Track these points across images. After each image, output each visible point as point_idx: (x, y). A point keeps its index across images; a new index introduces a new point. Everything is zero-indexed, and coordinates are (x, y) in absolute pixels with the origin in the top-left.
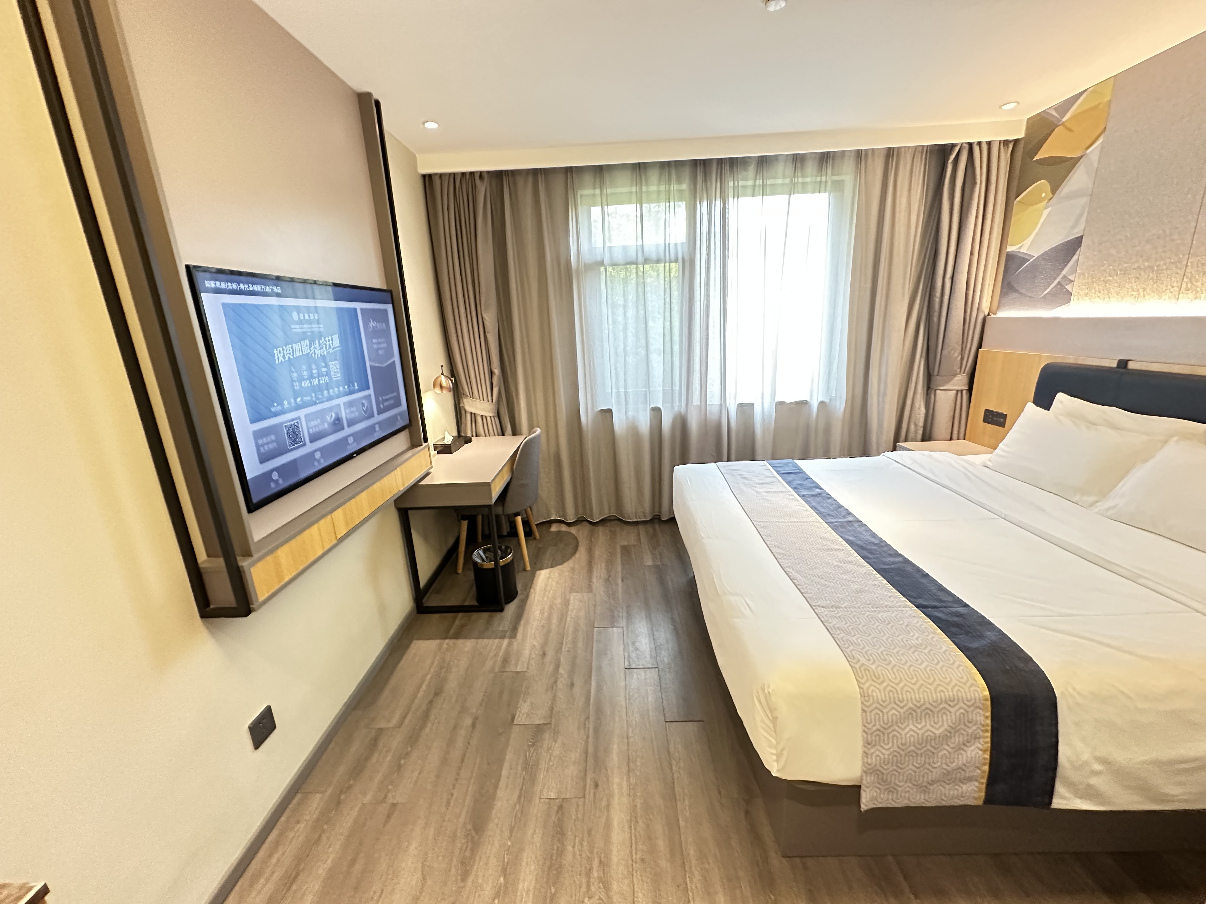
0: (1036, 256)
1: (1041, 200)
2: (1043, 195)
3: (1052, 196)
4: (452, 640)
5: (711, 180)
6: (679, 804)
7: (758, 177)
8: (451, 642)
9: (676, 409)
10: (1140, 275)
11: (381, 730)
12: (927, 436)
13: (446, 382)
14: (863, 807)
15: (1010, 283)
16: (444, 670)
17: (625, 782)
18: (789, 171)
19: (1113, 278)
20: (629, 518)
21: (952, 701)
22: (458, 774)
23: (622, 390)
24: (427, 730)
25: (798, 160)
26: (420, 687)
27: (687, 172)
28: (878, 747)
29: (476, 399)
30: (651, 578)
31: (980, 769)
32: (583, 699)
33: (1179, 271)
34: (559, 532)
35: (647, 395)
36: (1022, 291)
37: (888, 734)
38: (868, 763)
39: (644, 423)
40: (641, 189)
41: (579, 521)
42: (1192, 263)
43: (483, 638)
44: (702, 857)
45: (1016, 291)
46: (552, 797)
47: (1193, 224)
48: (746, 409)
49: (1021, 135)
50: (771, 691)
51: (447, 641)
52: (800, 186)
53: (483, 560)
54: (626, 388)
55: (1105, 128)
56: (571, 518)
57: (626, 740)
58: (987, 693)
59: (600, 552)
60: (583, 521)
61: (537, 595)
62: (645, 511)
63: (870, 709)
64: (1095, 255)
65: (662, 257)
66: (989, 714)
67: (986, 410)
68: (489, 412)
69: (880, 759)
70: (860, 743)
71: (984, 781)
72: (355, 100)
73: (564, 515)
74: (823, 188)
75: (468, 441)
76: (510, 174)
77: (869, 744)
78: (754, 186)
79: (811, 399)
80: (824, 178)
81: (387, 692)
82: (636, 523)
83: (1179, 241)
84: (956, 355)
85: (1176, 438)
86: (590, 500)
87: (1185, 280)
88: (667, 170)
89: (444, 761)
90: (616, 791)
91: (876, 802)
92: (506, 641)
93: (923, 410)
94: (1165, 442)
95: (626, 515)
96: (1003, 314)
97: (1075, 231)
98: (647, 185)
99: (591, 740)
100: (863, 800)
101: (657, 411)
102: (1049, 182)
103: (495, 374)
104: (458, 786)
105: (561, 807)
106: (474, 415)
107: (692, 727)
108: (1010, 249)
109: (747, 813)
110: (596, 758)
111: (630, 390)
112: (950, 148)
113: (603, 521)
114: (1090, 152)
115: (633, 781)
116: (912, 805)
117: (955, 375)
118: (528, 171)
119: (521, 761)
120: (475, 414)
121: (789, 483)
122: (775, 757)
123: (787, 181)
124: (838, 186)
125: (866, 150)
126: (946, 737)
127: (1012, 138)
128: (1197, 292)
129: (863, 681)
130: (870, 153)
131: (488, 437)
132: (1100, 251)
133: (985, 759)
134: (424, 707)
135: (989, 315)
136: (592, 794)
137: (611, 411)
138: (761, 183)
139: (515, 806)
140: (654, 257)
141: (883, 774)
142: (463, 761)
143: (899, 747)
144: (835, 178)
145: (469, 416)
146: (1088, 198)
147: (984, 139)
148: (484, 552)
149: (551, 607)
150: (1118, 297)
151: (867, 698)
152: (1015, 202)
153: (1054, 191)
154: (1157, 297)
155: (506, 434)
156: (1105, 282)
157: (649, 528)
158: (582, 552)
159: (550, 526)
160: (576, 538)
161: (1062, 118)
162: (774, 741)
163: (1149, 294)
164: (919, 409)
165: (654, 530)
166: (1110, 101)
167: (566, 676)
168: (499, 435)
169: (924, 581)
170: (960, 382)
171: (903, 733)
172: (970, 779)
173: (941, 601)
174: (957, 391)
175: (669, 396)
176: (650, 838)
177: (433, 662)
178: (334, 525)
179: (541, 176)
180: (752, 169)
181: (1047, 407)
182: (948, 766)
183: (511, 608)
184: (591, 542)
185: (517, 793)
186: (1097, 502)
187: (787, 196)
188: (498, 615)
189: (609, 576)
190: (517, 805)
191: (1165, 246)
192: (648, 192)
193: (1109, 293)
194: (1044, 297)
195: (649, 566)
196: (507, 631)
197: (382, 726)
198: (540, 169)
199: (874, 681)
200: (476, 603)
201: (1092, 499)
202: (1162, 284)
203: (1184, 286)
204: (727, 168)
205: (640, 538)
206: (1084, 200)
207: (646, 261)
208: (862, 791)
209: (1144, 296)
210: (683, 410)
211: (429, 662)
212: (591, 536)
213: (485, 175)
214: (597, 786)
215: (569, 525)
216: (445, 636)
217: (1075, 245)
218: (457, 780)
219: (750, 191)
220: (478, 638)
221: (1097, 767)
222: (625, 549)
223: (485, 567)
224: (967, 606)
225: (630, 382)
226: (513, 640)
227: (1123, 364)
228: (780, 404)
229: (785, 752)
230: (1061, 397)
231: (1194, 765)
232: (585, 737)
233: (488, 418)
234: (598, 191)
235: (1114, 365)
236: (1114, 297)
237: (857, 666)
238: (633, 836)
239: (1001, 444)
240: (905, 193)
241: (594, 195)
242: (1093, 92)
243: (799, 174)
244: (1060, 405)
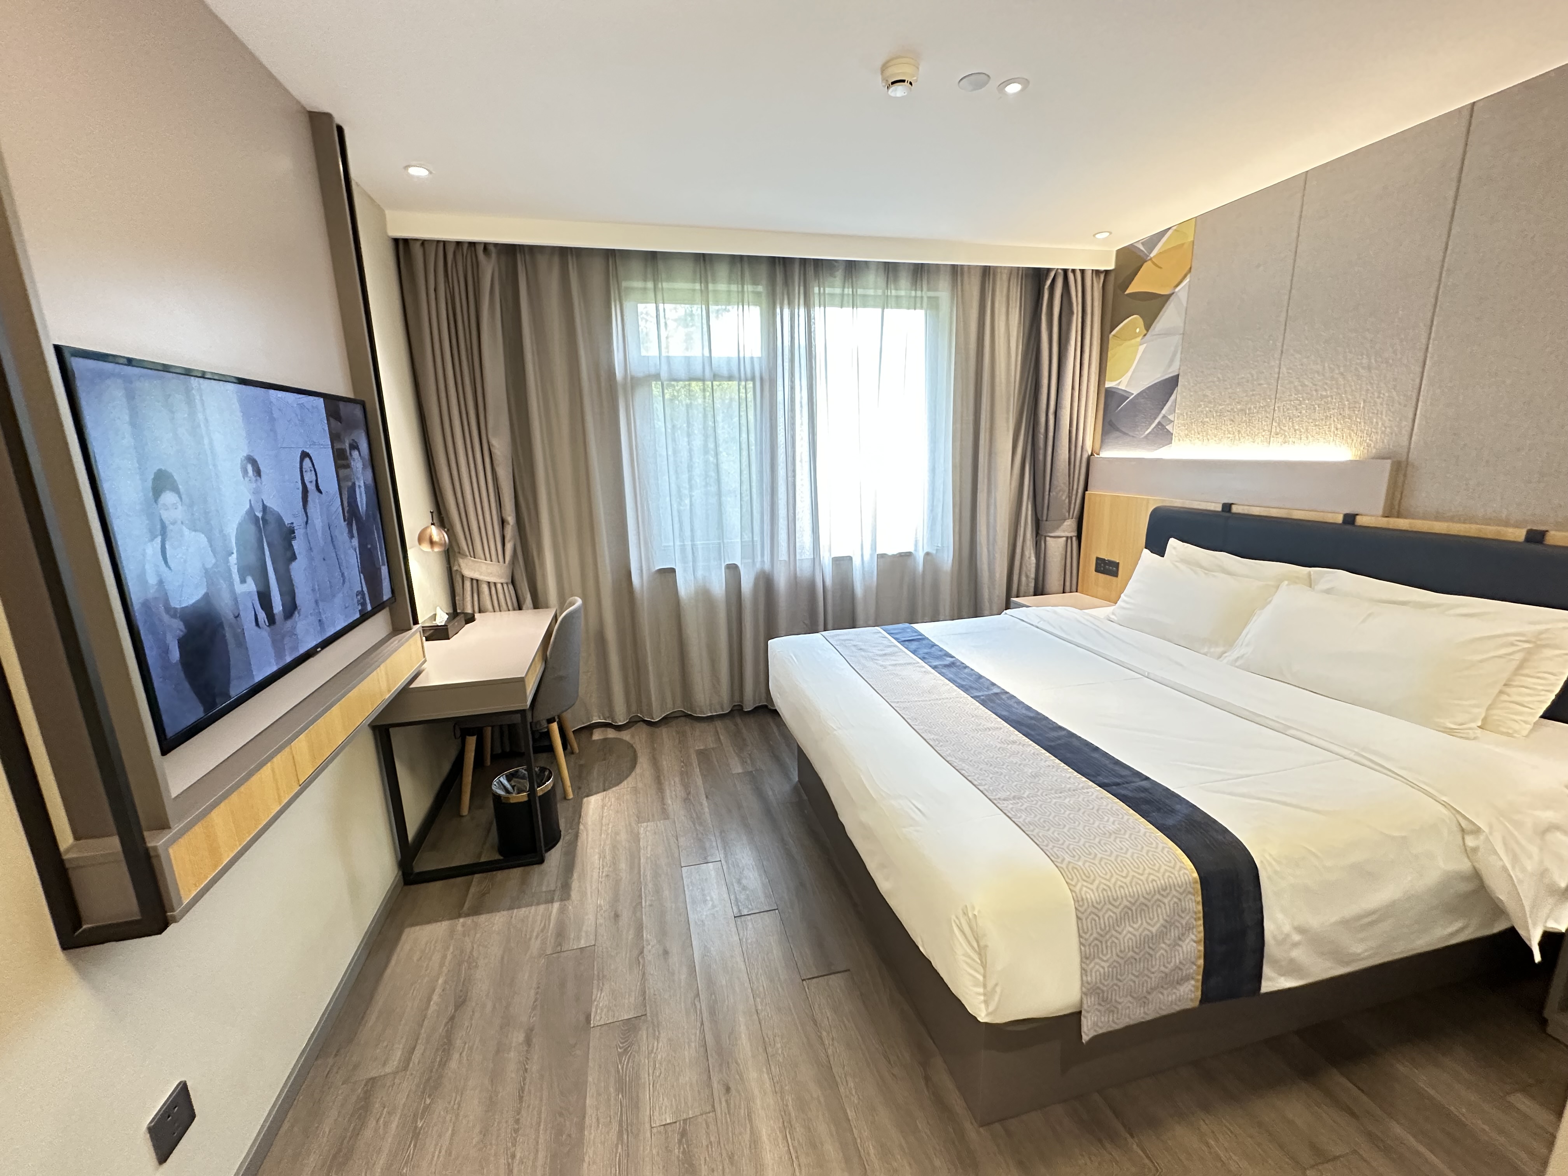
0: (1135, 393)
1: (1136, 336)
2: (1138, 330)
3: (1145, 332)
4: (471, 918)
5: (793, 282)
6: (842, 1089)
7: (846, 285)
8: (469, 921)
9: (758, 565)
10: (1234, 416)
11: (373, 1079)
12: (1039, 590)
13: (439, 535)
14: (1085, 1038)
15: (1111, 421)
16: (465, 965)
17: (766, 1076)
18: (881, 281)
19: (1210, 420)
20: (702, 712)
21: (1164, 890)
22: (517, 1121)
23: (688, 543)
24: (453, 1064)
25: (890, 269)
26: (429, 1000)
27: (763, 271)
28: (1097, 960)
29: (480, 558)
30: (744, 790)
31: (1195, 965)
32: (684, 970)
33: (1268, 415)
34: (605, 740)
35: (720, 550)
36: (1123, 429)
37: (1106, 942)
38: (1088, 983)
39: (718, 586)
40: (707, 288)
41: (632, 723)
42: (1278, 407)
43: (519, 907)
44: (885, 1153)
45: (1118, 430)
46: (668, 1121)
47: (1277, 370)
48: (842, 563)
49: (1111, 267)
50: (976, 913)
51: (461, 920)
52: (894, 299)
53: (507, 791)
54: (693, 540)
55: (1191, 268)
56: (622, 719)
57: (755, 1017)
58: (1196, 875)
59: (669, 762)
60: (636, 722)
61: (590, 832)
62: (723, 702)
63: (1086, 914)
64: (1191, 396)
65: (736, 374)
66: (1200, 899)
67: (1098, 559)
68: (500, 577)
69: (1100, 973)
70: (1077, 960)
71: (1200, 977)
72: (304, 120)
73: (612, 715)
74: (918, 305)
75: (470, 619)
76: (526, 250)
77: (1087, 958)
78: (843, 295)
79: (916, 550)
80: (919, 293)
81: (372, 1018)
82: (711, 719)
83: (1265, 386)
84: (1064, 498)
85: (1286, 582)
86: (649, 691)
87: (1274, 424)
88: (739, 265)
89: (491, 1104)
90: (756, 1092)
91: (1098, 1029)
92: (556, 905)
93: (1033, 559)
94: (1278, 587)
95: (698, 709)
96: (1105, 454)
97: (1170, 370)
98: (714, 281)
99: (707, 1024)
100: (1084, 1028)
101: (733, 569)
102: (1141, 317)
103: (508, 524)
104: (520, 1139)
105: (683, 1134)
106: (476, 582)
107: (836, 981)
108: (1108, 385)
109: (927, 1079)
110: (720, 1051)
111: (698, 542)
112: (1046, 272)
113: (666, 720)
114: (1179, 291)
115: (775, 1070)
116: (1132, 1023)
117: (1065, 520)
118: (553, 249)
119: (612, 1080)
120: (477, 580)
121: (914, 652)
122: (982, 998)
123: (880, 292)
124: (933, 305)
125: (962, 266)
126: (1162, 935)
127: (1102, 268)
128: (1285, 436)
129: (1073, 883)
130: (966, 269)
131: (498, 614)
132: (1195, 392)
133: (1199, 951)
134: (441, 1030)
135: (1092, 454)
136: (724, 1104)
137: (673, 571)
138: (851, 293)
139: (617, 1149)
140: (725, 372)
141: (1103, 991)
142: (521, 1098)
143: (1118, 956)
144: (931, 294)
145: (468, 584)
146: (1181, 336)
147: (1078, 267)
148: (509, 780)
149: (614, 848)
150: (1217, 439)
151: (1081, 903)
152: (1111, 336)
153: (1148, 327)
154: (1251, 440)
155: (524, 607)
156: (1203, 423)
157: (728, 722)
158: (644, 764)
159: (591, 734)
160: (632, 746)
161: (1150, 253)
162: (981, 978)
163: (1244, 437)
164: (1029, 558)
165: (736, 725)
166: (1193, 242)
167: (654, 942)
168: (514, 610)
169: (1096, 755)
170: (1068, 528)
171: (1121, 937)
172: (1187, 978)
173: (1122, 776)
174: (1067, 537)
175: (749, 549)
176: (813, 1145)
177: (444, 957)
178: (294, 762)
179: (572, 258)
180: (839, 274)
181: (1162, 554)
182: (1166, 968)
183: (554, 857)
184: (654, 749)
185: (615, 1126)
186: (1225, 652)
187: (880, 310)
188: (536, 868)
189: (689, 794)
190: (620, 1146)
191: (1254, 390)
192: (715, 291)
193: (1207, 434)
194: (1146, 437)
195: (738, 774)
196: (554, 891)
197: (373, 1074)
198: (571, 248)
199: (1084, 880)
200: (498, 857)
201: (1220, 650)
202: (1255, 427)
203: (1274, 430)
204: (811, 271)
205: (719, 738)
206: (1177, 339)
207: (716, 377)
208: (1082, 1018)
209: (1240, 439)
210: (767, 567)
211: (437, 957)
212: (652, 740)
213: (492, 248)
214: (728, 1090)
215: (619, 728)
216: (457, 913)
217: (1172, 383)
218: (516, 1131)
219: (837, 300)
220: (511, 908)
221: (1296, 937)
222: (703, 755)
223: (512, 801)
224: (1147, 778)
225: (698, 533)
226: (566, 903)
227: (1227, 507)
228: (882, 556)
229: (998, 989)
230: (1173, 542)
231: (1374, 917)
232: (699, 1024)
233: (499, 586)
234: (650, 285)
235: (1219, 508)
236: (1212, 439)
237: (1064, 866)
238: (791, 1148)
239: (1122, 595)
240: (1003, 317)
241: (645, 289)
242: (1175, 230)
243: (893, 287)
244: (1174, 552)
